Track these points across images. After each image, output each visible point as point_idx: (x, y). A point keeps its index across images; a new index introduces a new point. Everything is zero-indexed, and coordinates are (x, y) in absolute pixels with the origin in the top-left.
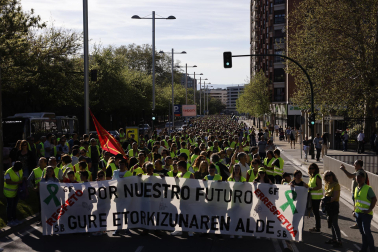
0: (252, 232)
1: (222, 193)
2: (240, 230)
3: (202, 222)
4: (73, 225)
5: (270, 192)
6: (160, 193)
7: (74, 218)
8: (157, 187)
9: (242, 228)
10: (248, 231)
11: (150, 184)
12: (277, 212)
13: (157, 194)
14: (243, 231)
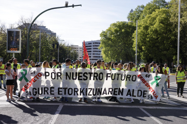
0: (135, 96)
1: (120, 76)
2: (129, 96)
3: (109, 91)
4: (35, 93)
5: (146, 76)
6: (87, 78)
7: (36, 89)
8: (85, 75)
9: (130, 94)
10: (133, 96)
11: (81, 73)
12: (149, 86)
13: (85, 78)
14: (131, 96)
